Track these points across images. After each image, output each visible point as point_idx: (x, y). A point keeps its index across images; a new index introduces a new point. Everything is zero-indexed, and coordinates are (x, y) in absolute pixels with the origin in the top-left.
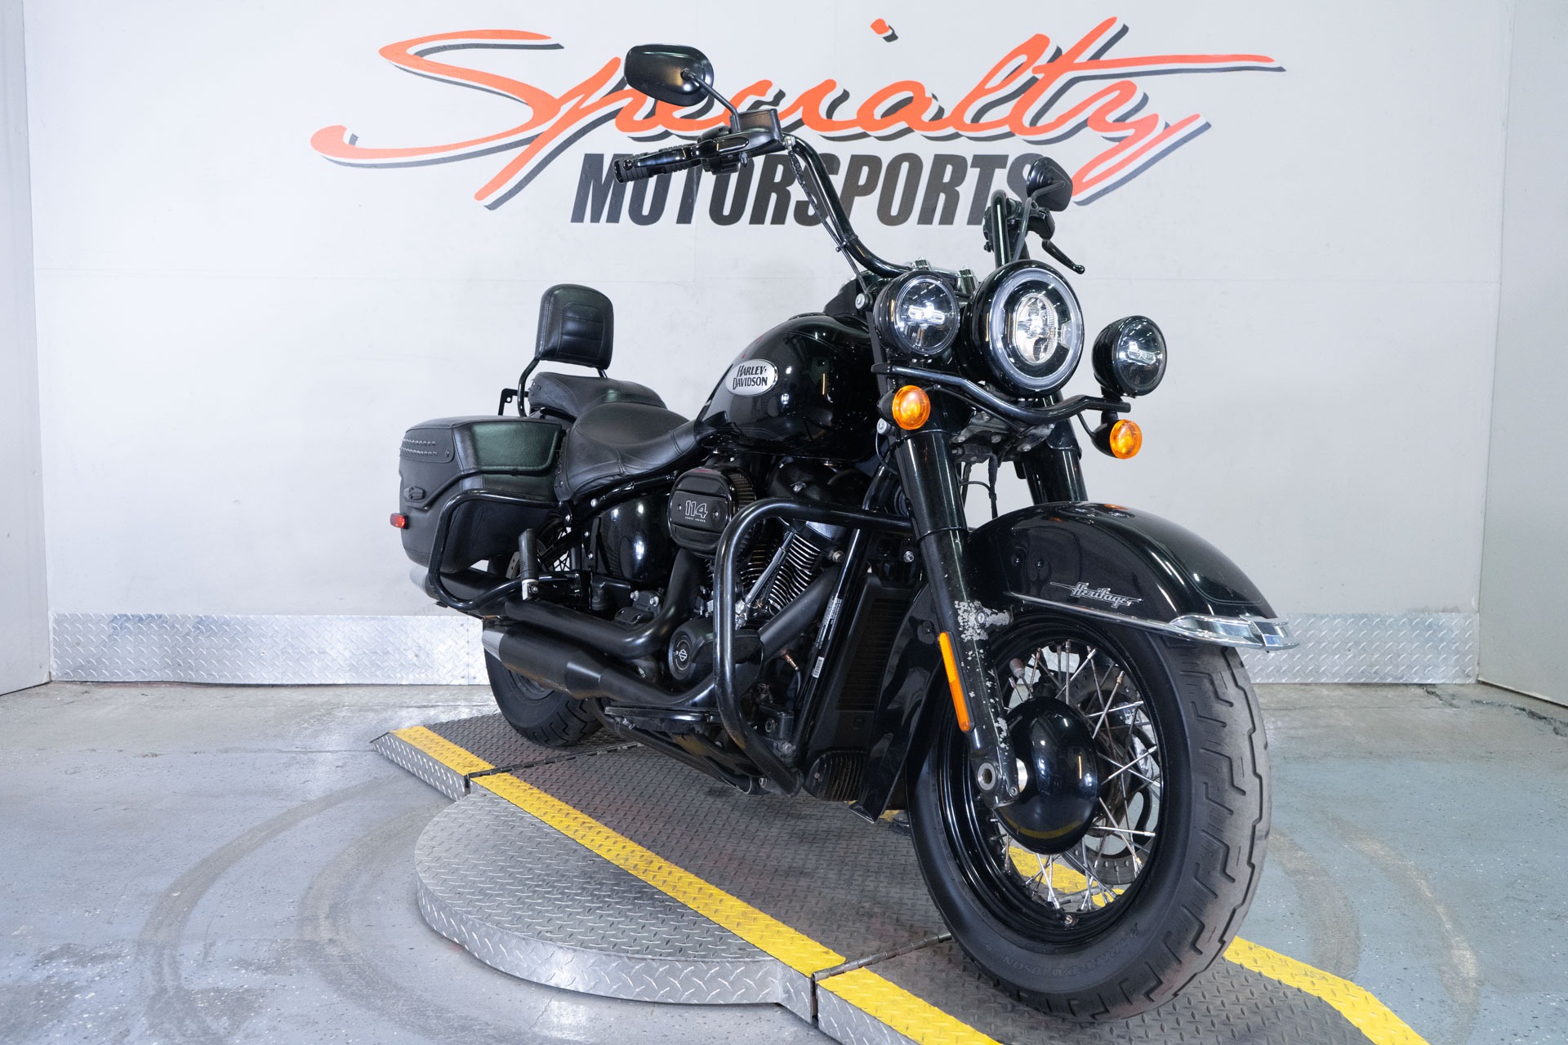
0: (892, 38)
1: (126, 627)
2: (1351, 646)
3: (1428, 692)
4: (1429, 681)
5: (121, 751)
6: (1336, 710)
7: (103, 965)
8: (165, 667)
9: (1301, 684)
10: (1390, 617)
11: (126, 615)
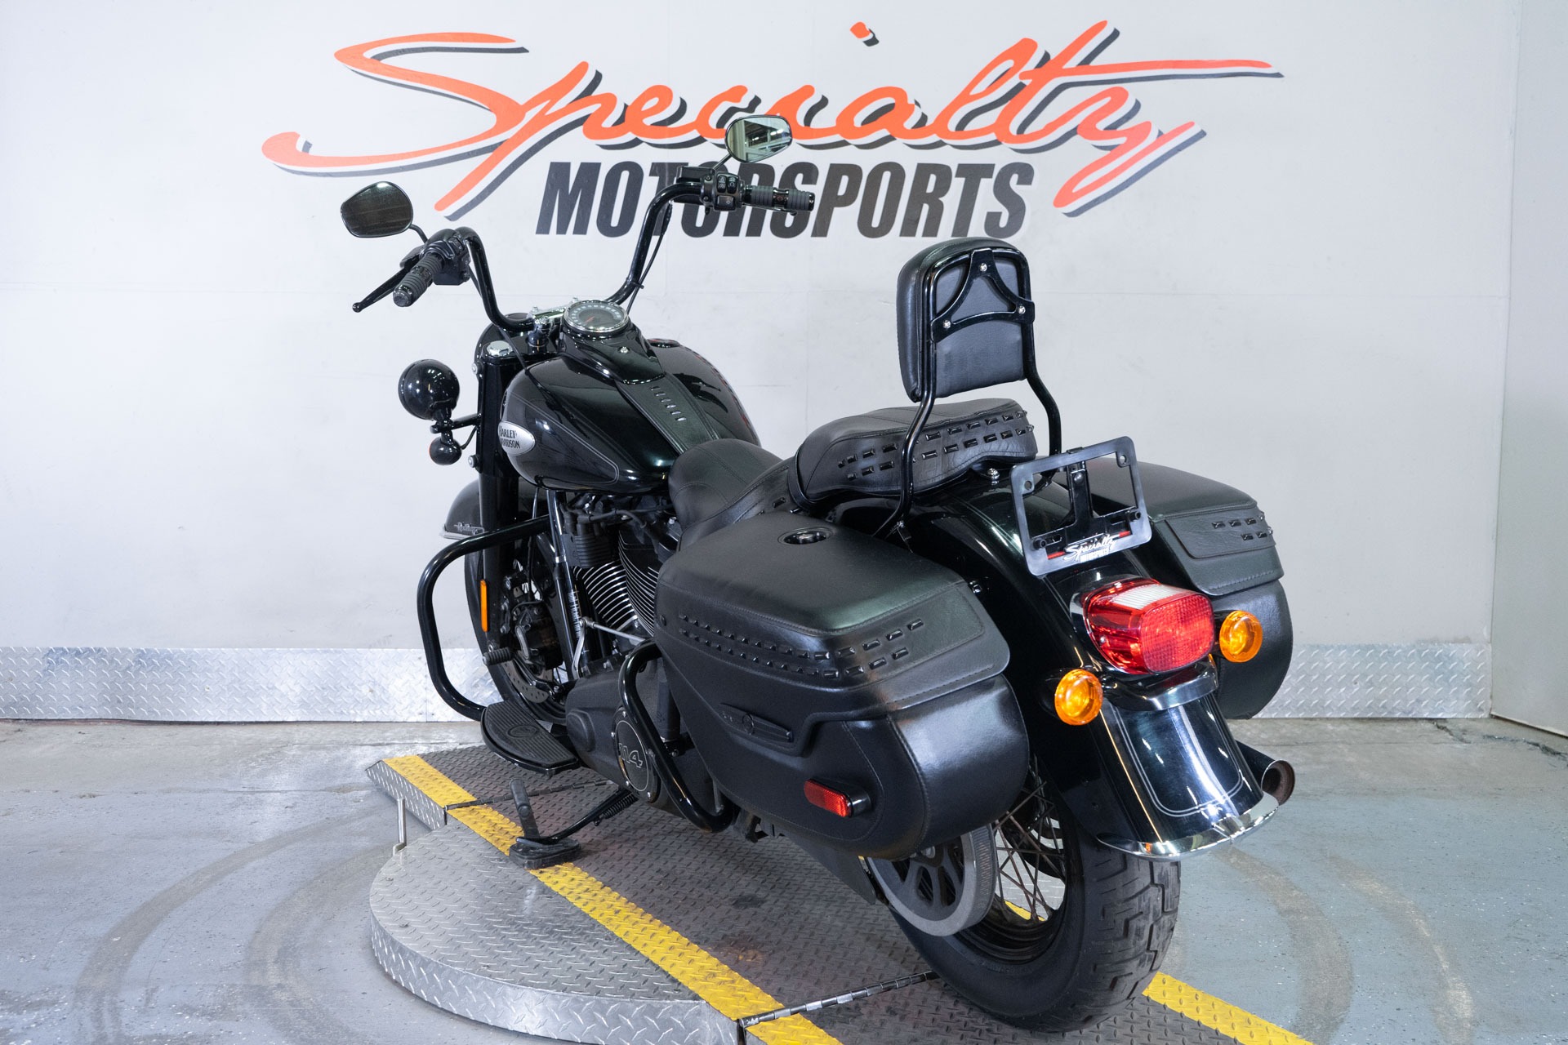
0: (873, 42)
1: (62, 662)
2: (1357, 679)
3: (1439, 727)
4: (1440, 716)
5: (57, 791)
6: (1341, 746)
7: (40, 1012)
8: (104, 704)
9: (1306, 719)
10: (1398, 648)
11: (62, 649)
